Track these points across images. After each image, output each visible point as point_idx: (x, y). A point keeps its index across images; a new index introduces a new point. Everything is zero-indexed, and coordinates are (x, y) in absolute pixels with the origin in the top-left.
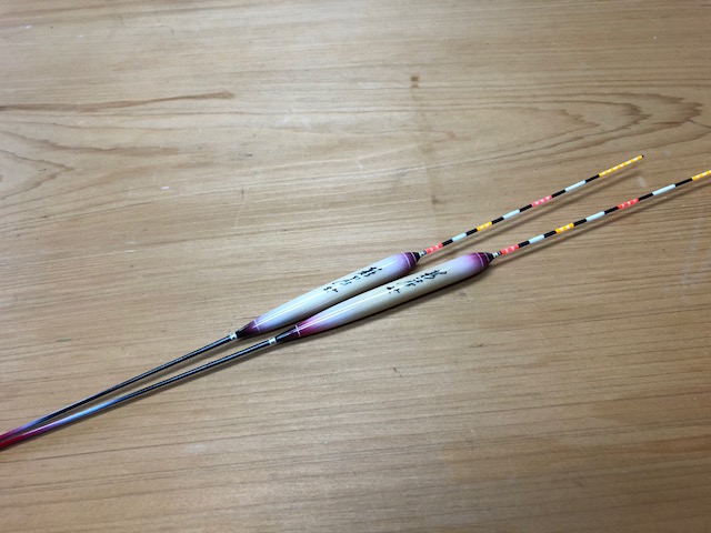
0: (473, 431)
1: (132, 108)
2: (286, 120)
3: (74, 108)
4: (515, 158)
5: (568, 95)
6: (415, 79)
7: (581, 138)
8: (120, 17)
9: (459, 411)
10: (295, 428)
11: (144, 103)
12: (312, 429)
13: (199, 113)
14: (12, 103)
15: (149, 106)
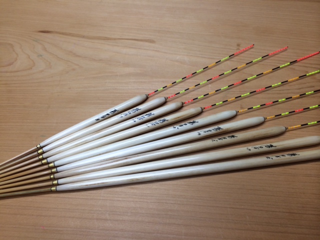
0: (247, 217)
1: (109, 41)
2: (178, 57)
3: (83, 37)
4: (281, 92)
5: (310, 64)
6: (238, 45)
7: (313, 87)
9: (243, 207)
10: (172, 202)
11: (115, 39)
12: (179, 204)
13: (139, 48)
14: (56, 30)
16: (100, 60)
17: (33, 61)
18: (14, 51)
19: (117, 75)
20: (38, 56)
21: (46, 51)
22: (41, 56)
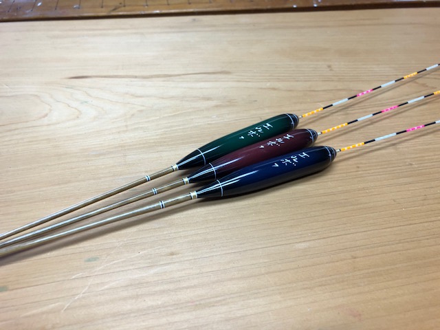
1: (172, 77)
3: (136, 77)
8: (142, 34)
11: (179, 75)
13: (216, 81)
14: (94, 75)
15: (183, 76)
17: (76, 109)
18: (42, 101)
20: (82, 103)
21: (91, 96)
22: (86, 102)
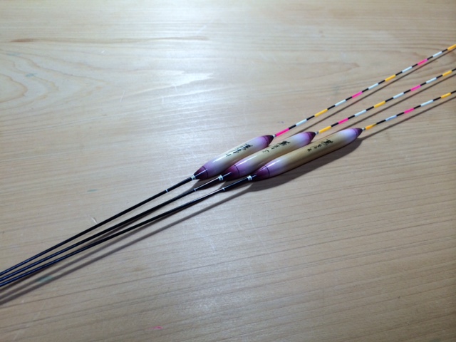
16: (137, 70)
17: (20, 84)
19: (173, 88)
20: (27, 76)
21: (39, 67)
22: (33, 75)
